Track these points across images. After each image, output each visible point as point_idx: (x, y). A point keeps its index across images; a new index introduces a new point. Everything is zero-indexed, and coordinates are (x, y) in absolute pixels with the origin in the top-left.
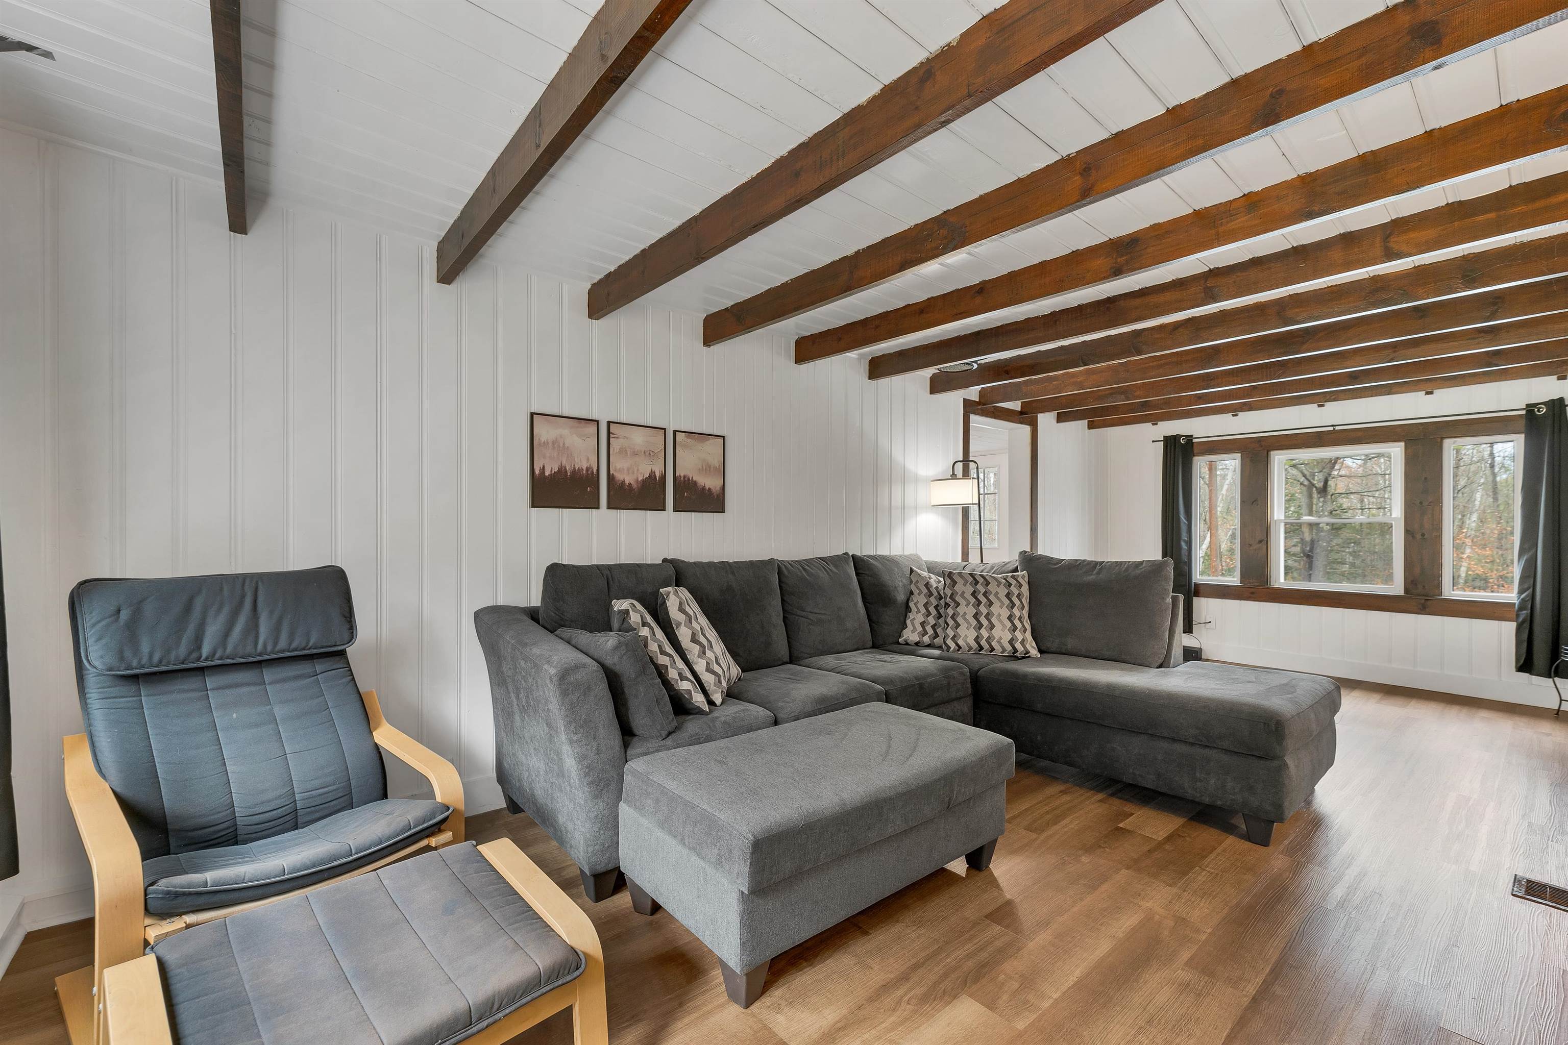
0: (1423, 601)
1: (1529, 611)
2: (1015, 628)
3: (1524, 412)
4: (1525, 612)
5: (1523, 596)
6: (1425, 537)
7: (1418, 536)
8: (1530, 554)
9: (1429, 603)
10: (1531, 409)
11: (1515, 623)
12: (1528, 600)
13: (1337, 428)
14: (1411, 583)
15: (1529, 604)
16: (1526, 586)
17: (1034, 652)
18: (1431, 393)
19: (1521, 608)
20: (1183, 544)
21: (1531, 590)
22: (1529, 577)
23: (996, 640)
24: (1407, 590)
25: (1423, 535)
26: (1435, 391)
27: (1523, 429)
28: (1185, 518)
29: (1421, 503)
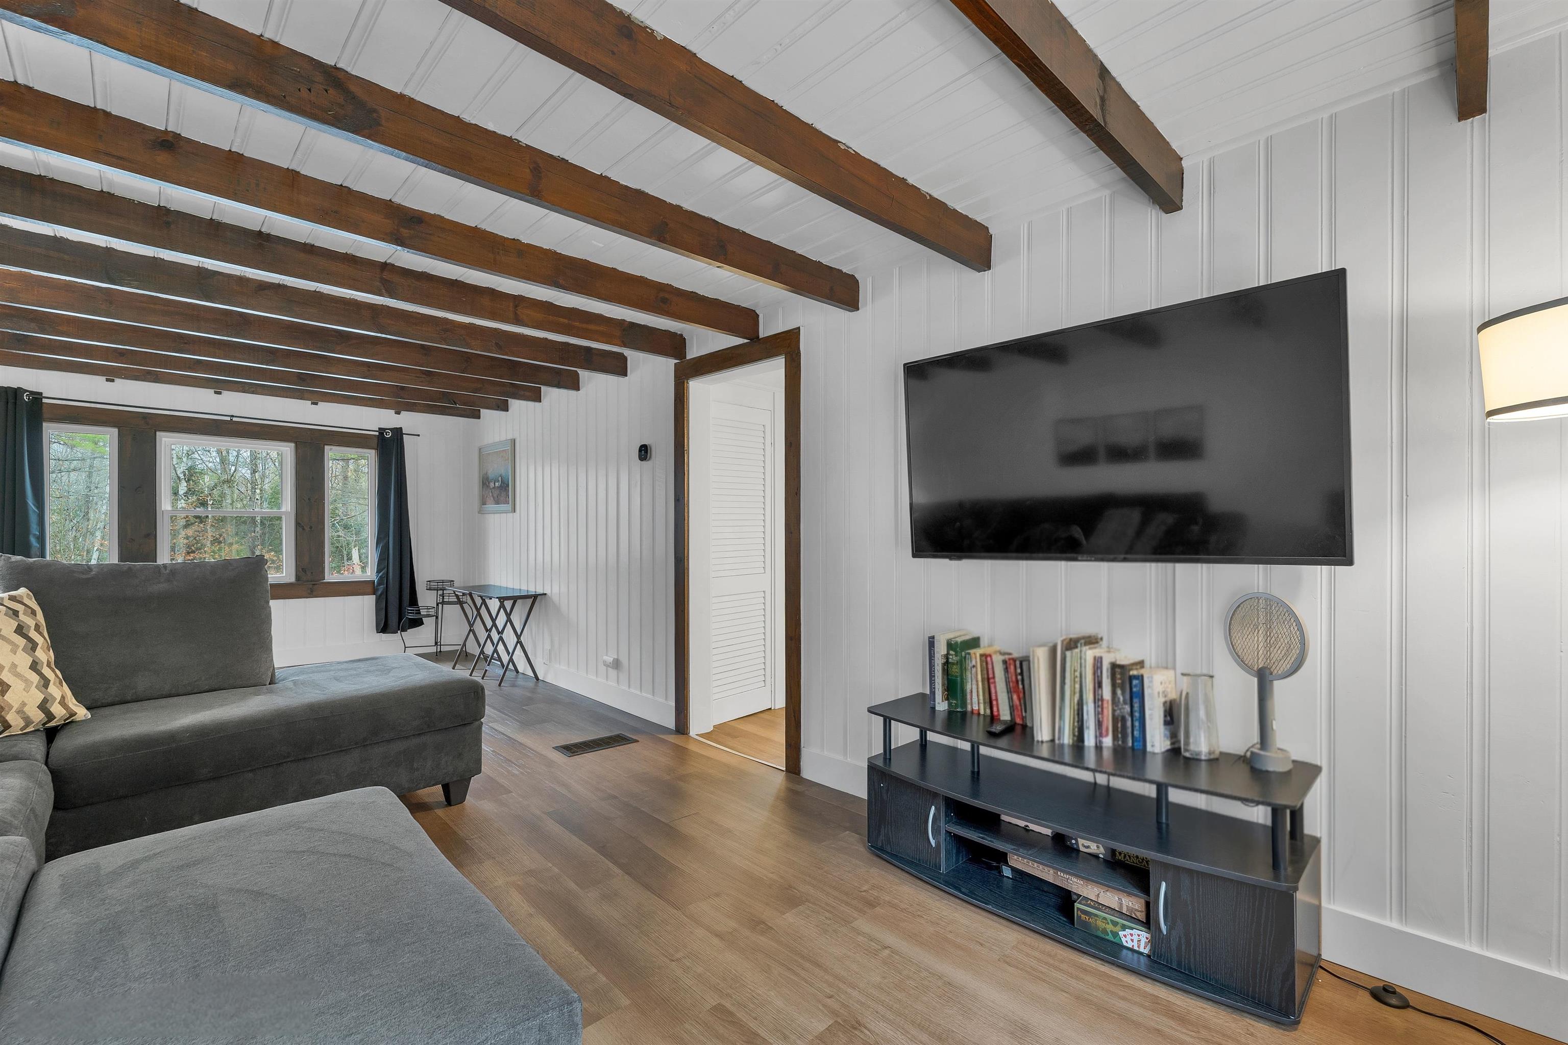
0: (311, 586)
1: (385, 586)
2: (46, 683)
3: (377, 433)
4: (382, 586)
5: (380, 575)
6: (313, 529)
7: (307, 529)
8: (385, 541)
9: (316, 587)
10: (382, 431)
11: (374, 597)
12: (384, 577)
13: (234, 419)
14: (301, 570)
15: (384, 579)
16: (383, 566)
17: (82, 713)
18: (316, 404)
19: (380, 583)
20: (33, 540)
21: (386, 569)
22: (384, 559)
23: (14, 709)
24: (298, 578)
25: (311, 528)
26: (319, 403)
27: (375, 446)
28: (34, 505)
29: (309, 499)
